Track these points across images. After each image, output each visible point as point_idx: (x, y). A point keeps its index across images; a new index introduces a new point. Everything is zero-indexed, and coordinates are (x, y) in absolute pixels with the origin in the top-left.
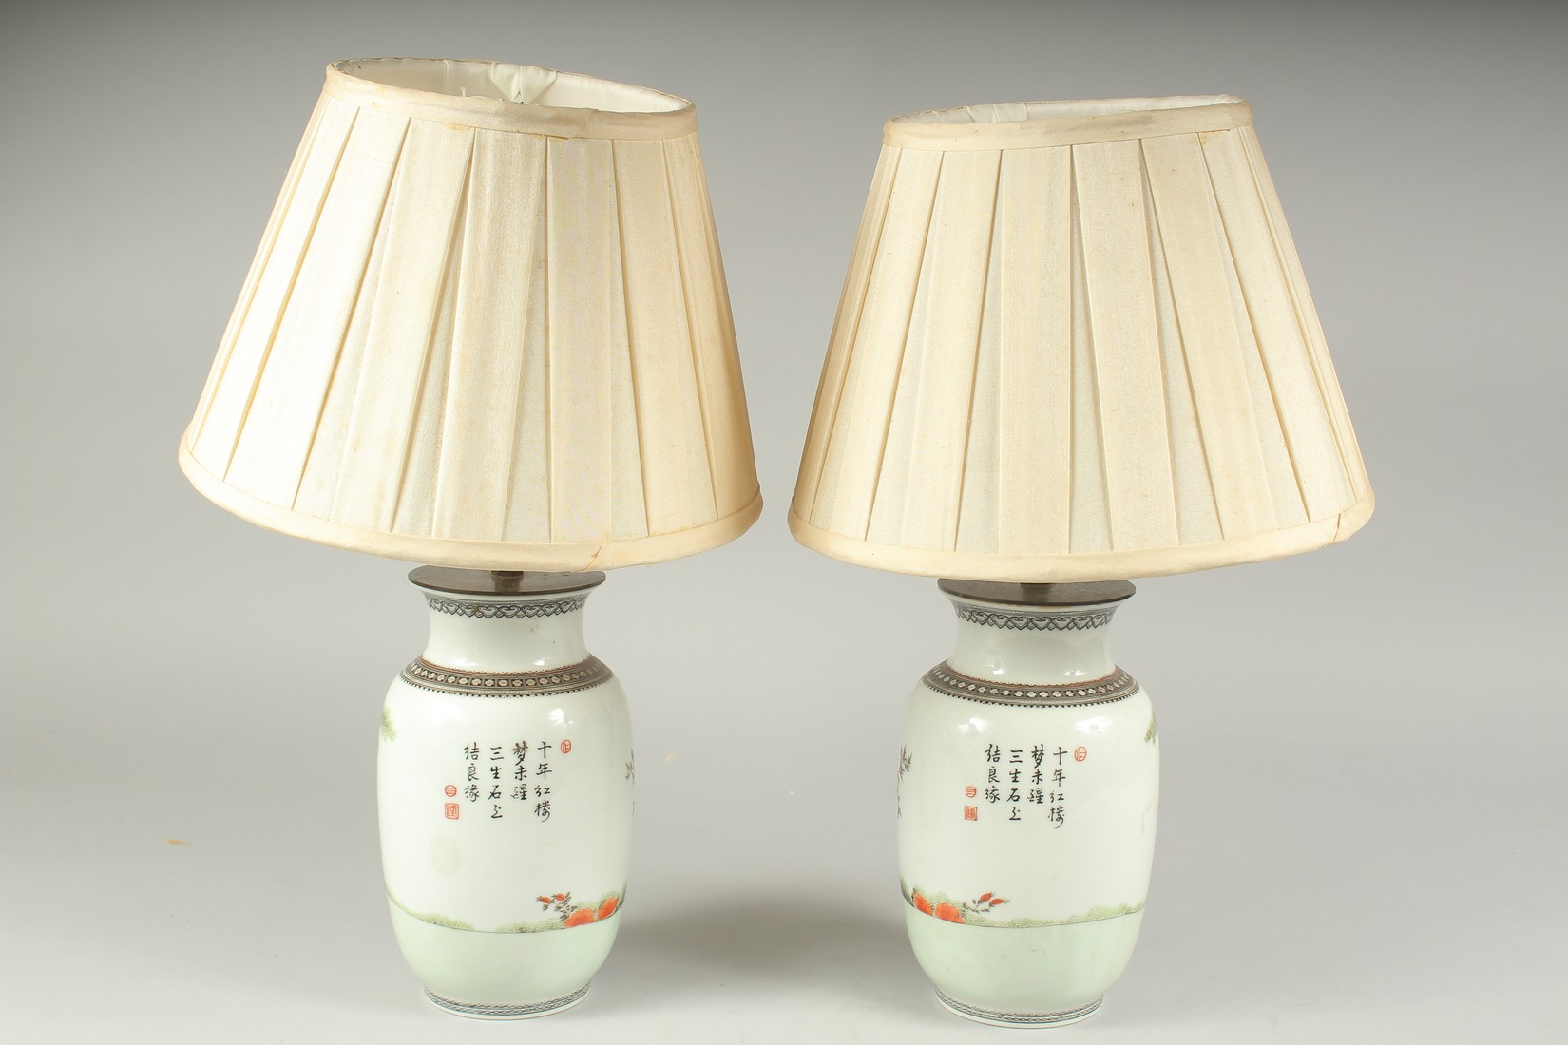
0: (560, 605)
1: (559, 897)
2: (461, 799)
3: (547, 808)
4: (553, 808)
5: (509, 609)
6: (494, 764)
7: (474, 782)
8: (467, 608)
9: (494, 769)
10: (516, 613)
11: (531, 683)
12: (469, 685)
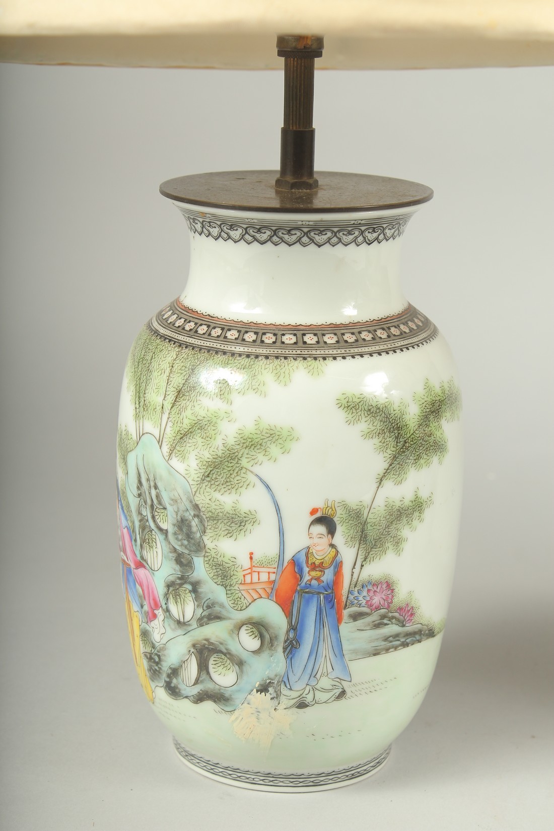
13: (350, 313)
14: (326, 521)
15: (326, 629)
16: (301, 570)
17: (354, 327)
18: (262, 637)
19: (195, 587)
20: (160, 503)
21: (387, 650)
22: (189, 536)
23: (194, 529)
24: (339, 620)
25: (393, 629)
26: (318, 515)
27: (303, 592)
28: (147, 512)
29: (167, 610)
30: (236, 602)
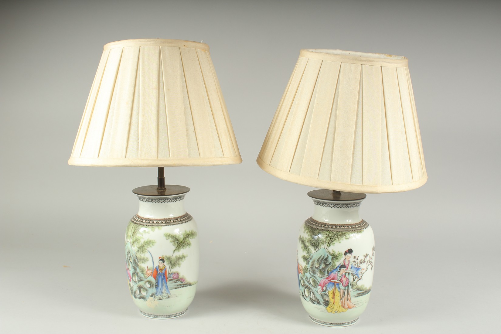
13: (172, 216)
14: (162, 260)
15: (164, 283)
16: (158, 270)
17: (170, 219)
18: (151, 284)
19: (137, 273)
20: (130, 256)
21: (179, 288)
22: (136, 263)
23: (136, 262)
24: (167, 281)
25: (179, 283)
26: (161, 259)
27: (158, 275)
28: (128, 258)
29: (133, 279)
30: (145, 277)
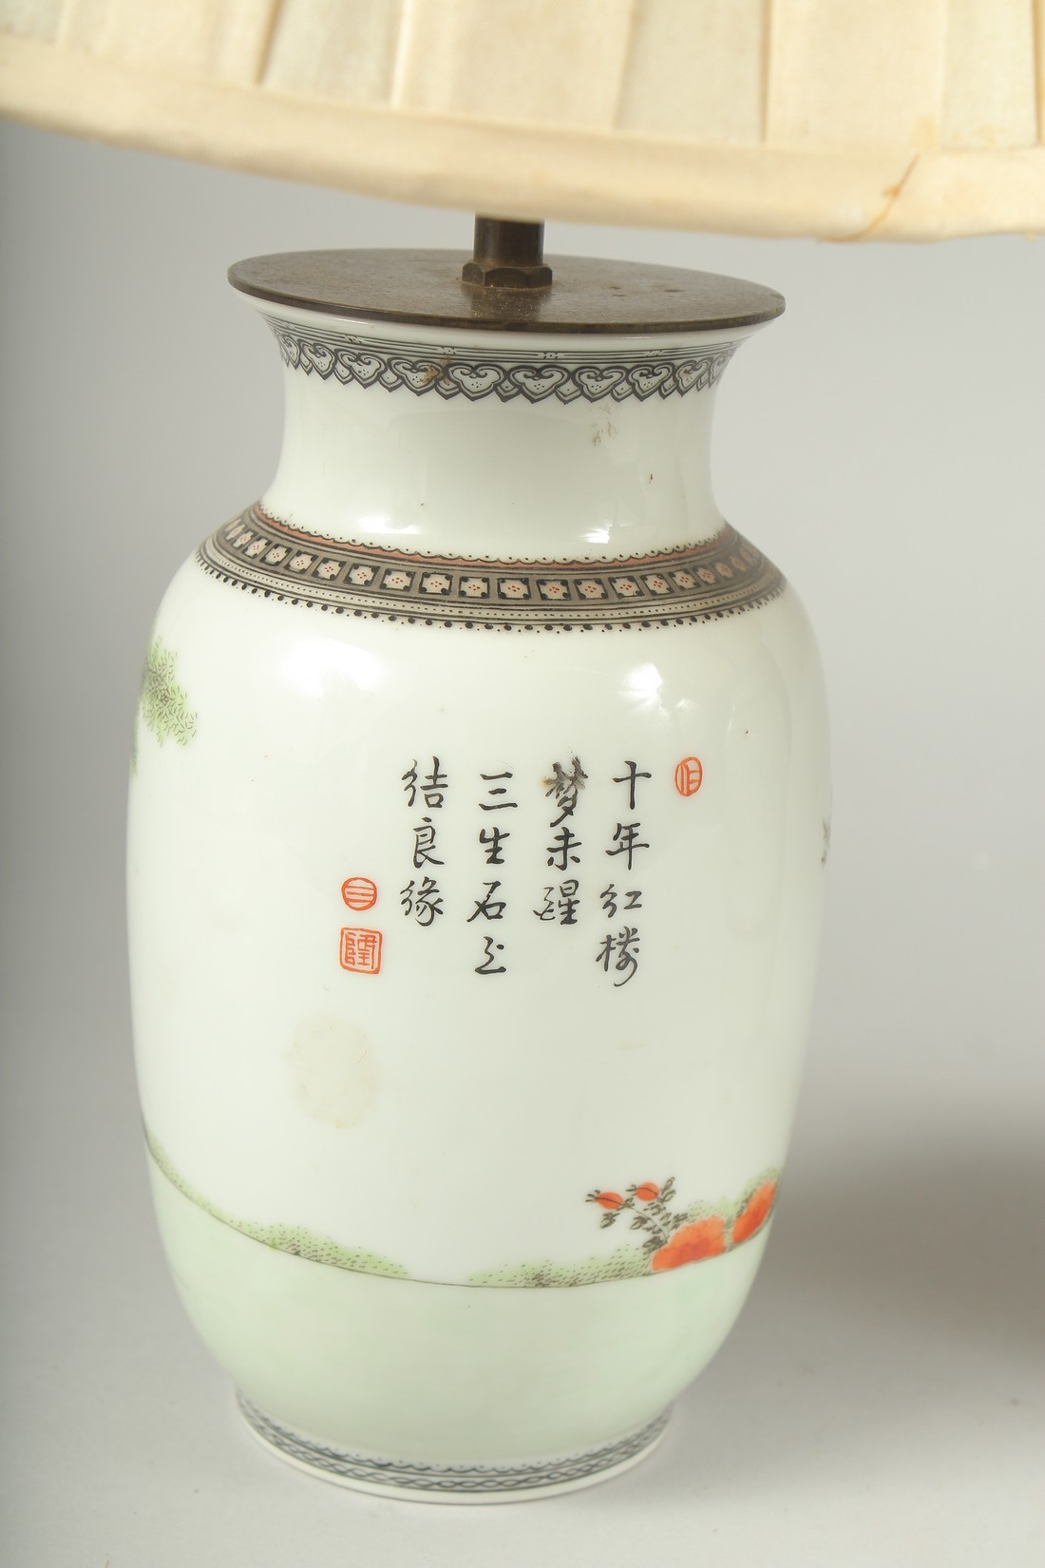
0: (675, 370)
1: (645, 1191)
2: (388, 917)
3: (629, 949)
4: (647, 952)
5: (538, 374)
6: (490, 821)
7: (429, 870)
8: (414, 368)
9: (490, 834)
10: (555, 389)
11: (592, 590)
12: (414, 593)
